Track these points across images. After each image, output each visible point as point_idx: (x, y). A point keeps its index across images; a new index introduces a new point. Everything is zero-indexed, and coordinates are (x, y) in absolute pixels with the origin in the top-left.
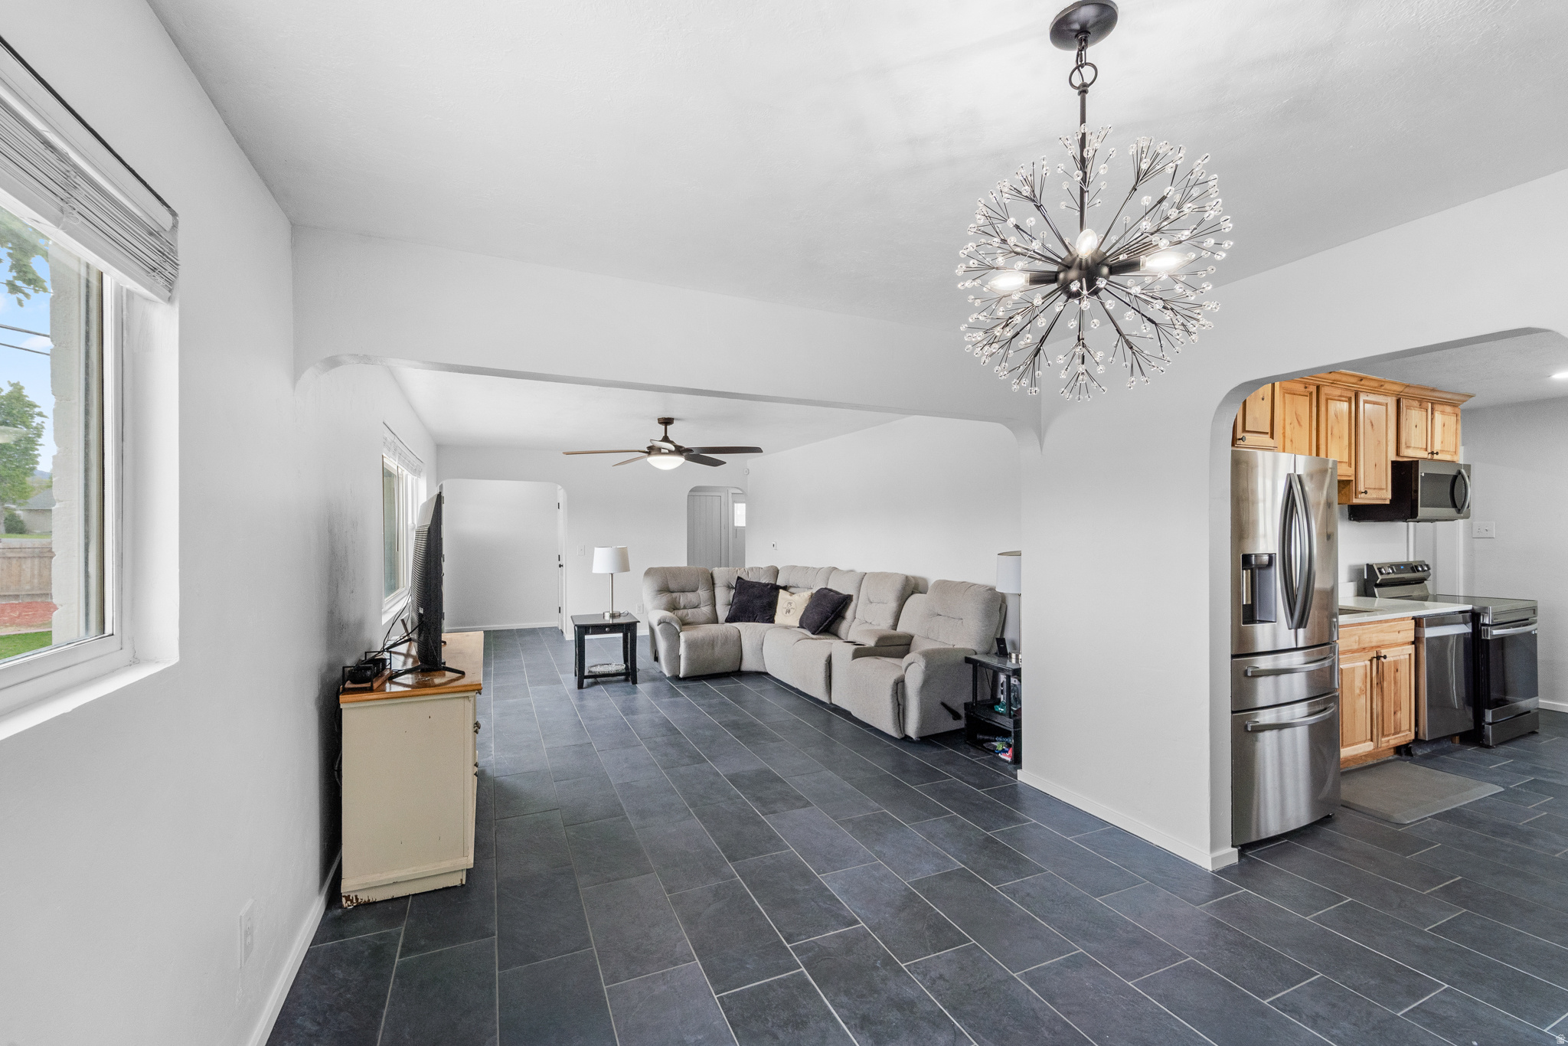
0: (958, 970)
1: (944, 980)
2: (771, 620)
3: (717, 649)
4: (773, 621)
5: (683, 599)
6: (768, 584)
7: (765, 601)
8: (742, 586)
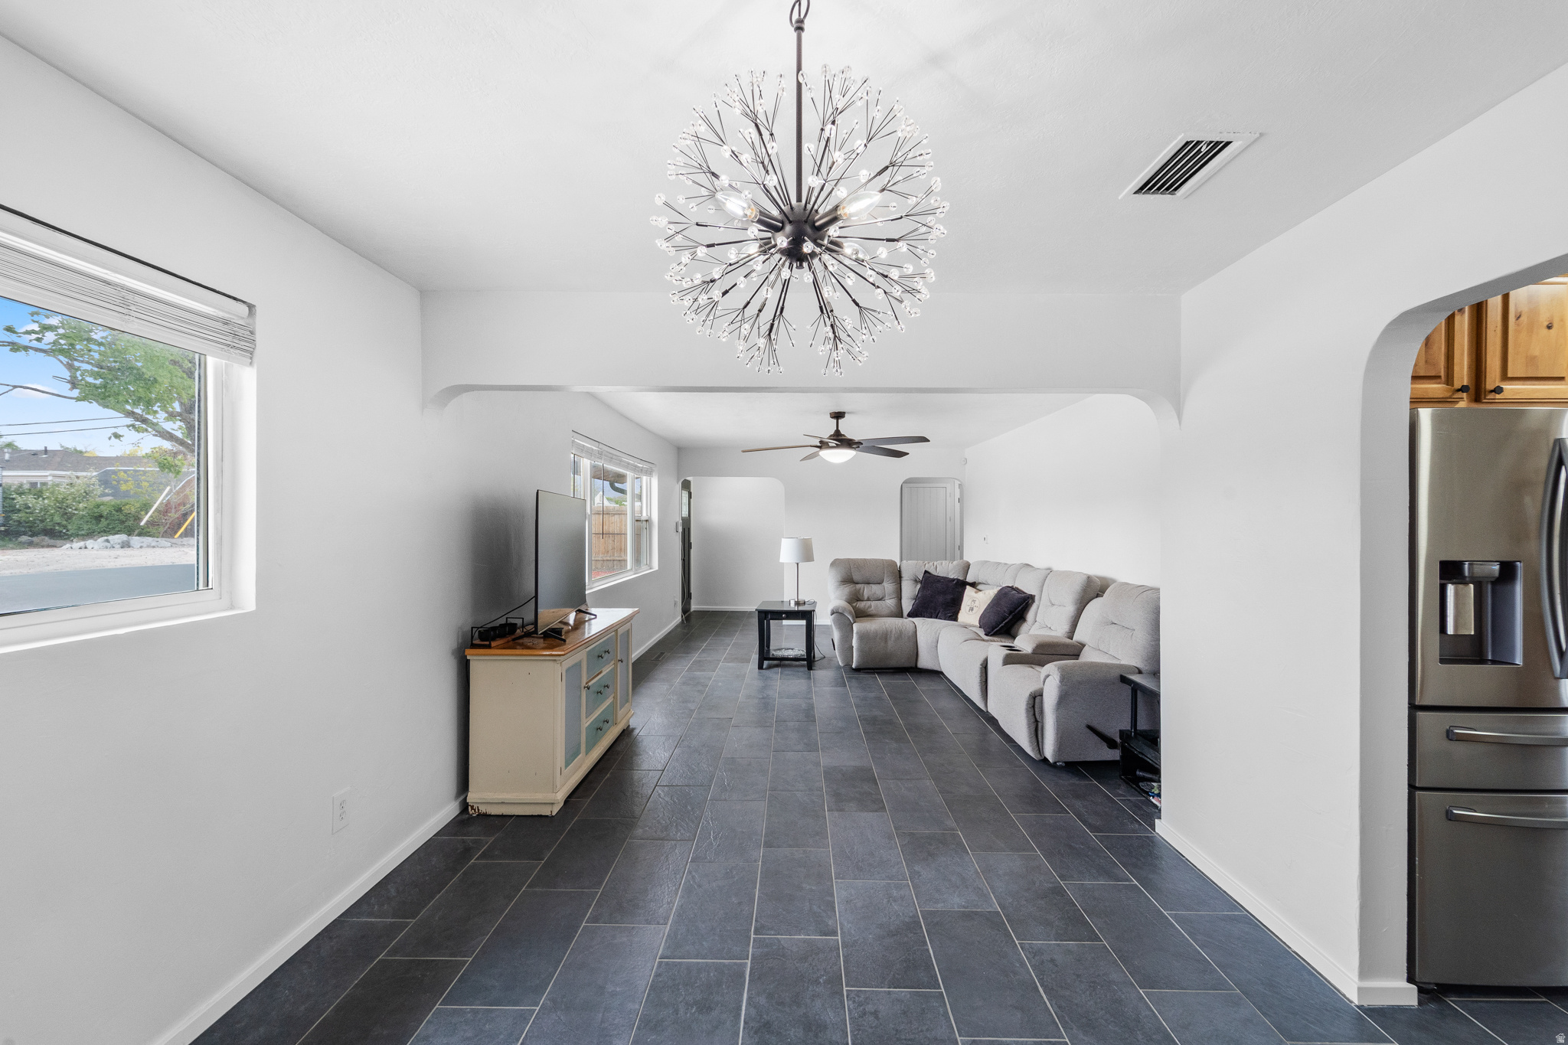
0: (899, 1012)
1: (877, 1018)
2: (954, 617)
3: (890, 643)
4: (956, 619)
5: (867, 590)
6: (953, 580)
7: (949, 597)
8: (929, 580)
